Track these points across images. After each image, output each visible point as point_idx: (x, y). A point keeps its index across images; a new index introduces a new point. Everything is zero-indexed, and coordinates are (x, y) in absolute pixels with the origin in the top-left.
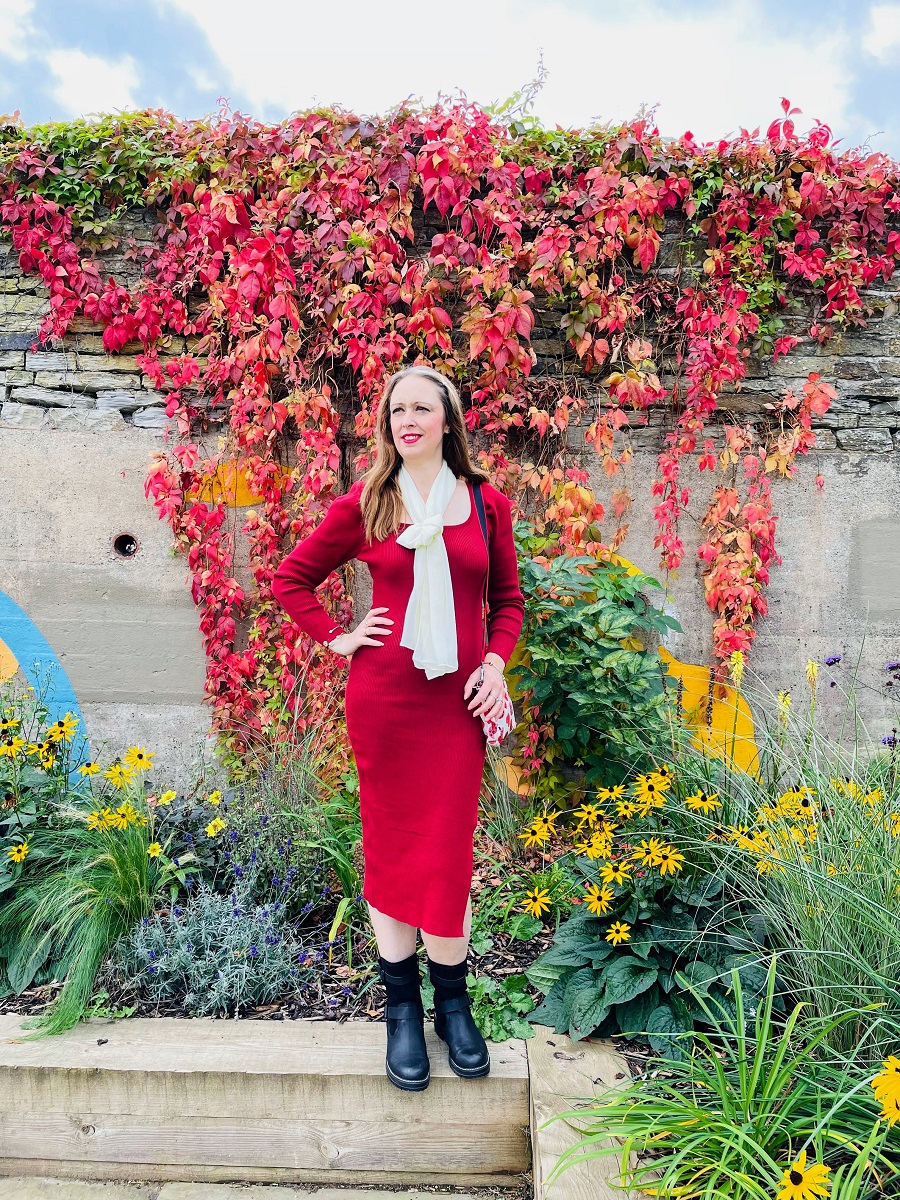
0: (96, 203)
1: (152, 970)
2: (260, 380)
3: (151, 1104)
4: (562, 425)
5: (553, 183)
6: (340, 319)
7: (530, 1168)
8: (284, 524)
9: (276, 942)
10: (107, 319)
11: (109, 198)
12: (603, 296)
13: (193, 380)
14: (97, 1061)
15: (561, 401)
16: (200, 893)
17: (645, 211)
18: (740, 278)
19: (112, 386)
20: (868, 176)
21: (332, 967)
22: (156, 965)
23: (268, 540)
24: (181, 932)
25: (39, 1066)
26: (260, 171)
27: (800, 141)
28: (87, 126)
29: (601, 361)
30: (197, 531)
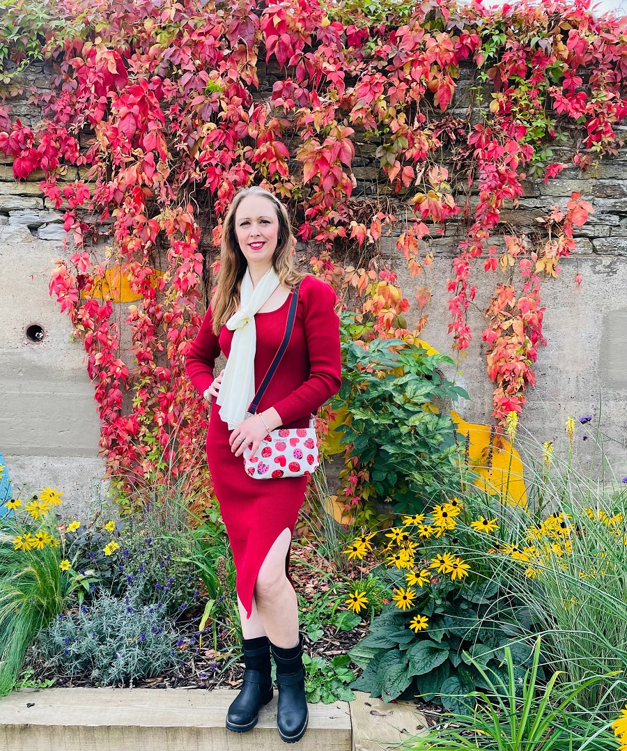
0: (4, 58)
1: (67, 652)
2: (137, 201)
4: (376, 236)
5: (370, 39)
6: (201, 151)
8: (158, 316)
9: (160, 631)
10: (16, 153)
11: (15, 54)
12: (409, 131)
13: (85, 201)
14: (27, 719)
15: (376, 216)
16: (101, 596)
17: (443, 62)
19: (21, 207)
20: (621, 33)
21: (202, 650)
22: (69, 649)
23: (146, 328)
24: (88, 625)
26: (135, 30)
27: (567, 4)
30: (91, 322)
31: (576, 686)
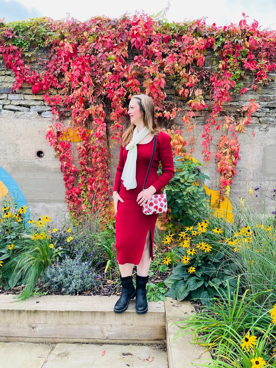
0: (29, 47)
2: (81, 102)
3: (53, 320)
4: (174, 116)
5: (172, 39)
6: (105, 83)
7: (166, 338)
8: (89, 147)
9: (89, 273)
10: (33, 83)
11: (33, 45)
12: (187, 76)
13: (60, 102)
14: (36, 308)
15: (174, 109)
16: (66, 258)
17: (200, 49)
18: (230, 70)
19: (35, 105)
20: (270, 37)
21: (106, 280)
22: (53, 280)
23: (84, 152)
24: (60, 270)
25: (19, 309)
26: (80, 36)
27: (249, 26)
28: (26, 22)
29: (186, 96)
30: (62, 150)
31: (254, 295)
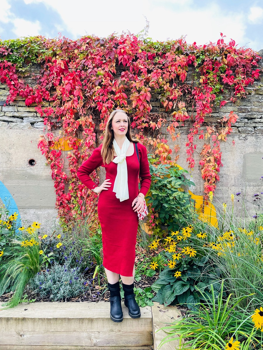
0: (23, 63)
1: (41, 288)
2: (71, 114)
3: (40, 327)
4: (160, 126)
5: (156, 57)
6: (95, 96)
7: (153, 344)
8: (79, 156)
9: (78, 279)
10: (26, 97)
11: (27, 61)
12: (171, 89)
13: (52, 114)
14: (24, 315)
15: (159, 119)
16: (55, 265)
17: (182, 65)
18: (210, 84)
19: (28, 116)
20: (246, 55)
21: (94, 286)
22: (42, 286)
23: (74, 160)
24: (49, 277)
25: (7, 317)
26: (71, 53)
27: (227, 45)
28: (20, 40)
29: (170, 108)
30: (53, 158)
